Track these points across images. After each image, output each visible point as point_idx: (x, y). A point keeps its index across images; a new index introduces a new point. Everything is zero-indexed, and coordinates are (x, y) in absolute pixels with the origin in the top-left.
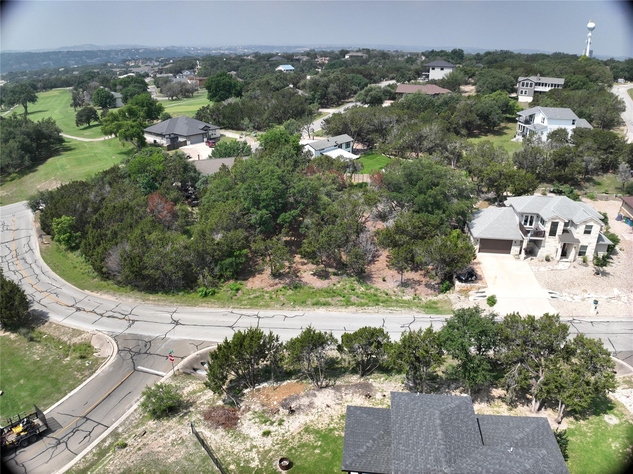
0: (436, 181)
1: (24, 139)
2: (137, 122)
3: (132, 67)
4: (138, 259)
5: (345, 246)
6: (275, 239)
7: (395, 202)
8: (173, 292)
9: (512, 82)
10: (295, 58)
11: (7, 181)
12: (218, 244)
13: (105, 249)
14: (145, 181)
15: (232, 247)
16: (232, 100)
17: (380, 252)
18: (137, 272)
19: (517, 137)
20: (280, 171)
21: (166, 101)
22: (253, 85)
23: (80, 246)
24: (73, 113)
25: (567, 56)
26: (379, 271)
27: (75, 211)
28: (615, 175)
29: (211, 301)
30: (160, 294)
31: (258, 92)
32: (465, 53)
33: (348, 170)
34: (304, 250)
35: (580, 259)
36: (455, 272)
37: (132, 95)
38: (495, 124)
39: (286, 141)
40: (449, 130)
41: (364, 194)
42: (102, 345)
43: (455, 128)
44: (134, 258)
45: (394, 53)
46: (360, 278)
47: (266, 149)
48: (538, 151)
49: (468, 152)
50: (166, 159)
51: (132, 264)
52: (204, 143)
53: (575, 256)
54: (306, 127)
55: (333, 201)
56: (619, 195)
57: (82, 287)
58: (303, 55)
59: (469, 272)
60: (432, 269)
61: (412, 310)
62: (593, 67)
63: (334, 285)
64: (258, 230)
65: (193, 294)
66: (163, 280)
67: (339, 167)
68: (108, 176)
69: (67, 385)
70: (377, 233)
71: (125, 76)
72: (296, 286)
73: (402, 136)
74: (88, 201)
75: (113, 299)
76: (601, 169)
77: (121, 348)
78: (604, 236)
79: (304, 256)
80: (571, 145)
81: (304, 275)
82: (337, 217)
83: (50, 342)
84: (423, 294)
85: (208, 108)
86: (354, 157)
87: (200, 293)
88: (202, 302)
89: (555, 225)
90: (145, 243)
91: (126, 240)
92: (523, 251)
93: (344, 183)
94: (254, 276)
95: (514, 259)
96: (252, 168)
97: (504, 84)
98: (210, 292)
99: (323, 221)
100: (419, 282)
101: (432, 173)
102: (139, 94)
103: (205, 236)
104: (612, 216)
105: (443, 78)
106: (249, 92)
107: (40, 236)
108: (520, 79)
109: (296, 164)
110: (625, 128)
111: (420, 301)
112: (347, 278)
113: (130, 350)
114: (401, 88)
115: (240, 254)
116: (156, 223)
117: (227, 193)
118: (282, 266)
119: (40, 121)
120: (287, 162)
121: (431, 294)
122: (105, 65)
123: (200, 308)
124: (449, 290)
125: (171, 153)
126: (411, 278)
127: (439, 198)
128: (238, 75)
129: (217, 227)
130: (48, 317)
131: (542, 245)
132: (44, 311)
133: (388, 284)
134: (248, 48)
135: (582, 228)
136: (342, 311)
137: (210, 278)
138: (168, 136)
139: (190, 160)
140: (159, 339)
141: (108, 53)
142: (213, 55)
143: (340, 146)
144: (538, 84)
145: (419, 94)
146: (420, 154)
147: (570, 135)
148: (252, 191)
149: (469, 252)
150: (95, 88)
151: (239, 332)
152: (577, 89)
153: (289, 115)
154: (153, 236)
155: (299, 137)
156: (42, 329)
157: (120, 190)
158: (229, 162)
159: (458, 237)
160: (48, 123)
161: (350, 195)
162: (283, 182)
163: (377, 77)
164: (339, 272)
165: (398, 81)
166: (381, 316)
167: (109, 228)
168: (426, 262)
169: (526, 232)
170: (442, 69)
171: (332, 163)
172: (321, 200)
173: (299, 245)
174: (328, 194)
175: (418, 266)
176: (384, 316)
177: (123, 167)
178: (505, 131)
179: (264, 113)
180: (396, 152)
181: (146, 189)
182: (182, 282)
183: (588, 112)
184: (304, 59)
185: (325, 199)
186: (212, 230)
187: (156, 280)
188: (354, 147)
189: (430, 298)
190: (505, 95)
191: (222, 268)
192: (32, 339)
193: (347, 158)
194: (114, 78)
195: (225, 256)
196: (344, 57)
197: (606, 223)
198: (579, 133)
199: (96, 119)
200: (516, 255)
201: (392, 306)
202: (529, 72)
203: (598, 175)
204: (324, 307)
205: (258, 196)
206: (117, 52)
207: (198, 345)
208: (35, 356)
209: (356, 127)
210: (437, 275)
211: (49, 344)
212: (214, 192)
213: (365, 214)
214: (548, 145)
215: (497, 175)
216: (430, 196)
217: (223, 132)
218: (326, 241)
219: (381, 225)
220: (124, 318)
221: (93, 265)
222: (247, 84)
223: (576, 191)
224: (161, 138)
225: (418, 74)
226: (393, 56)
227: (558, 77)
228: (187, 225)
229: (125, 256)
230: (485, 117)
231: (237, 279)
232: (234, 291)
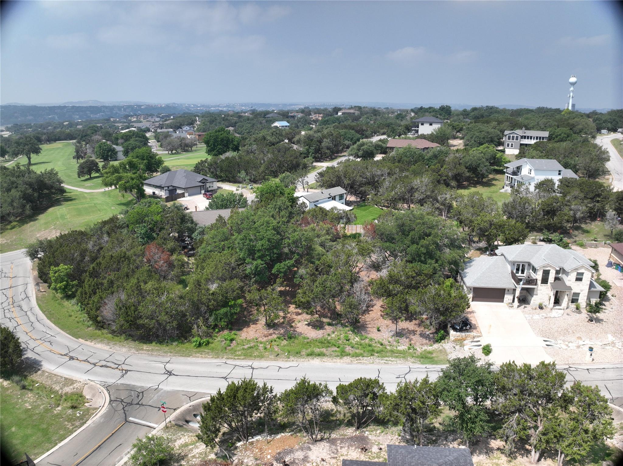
0: (428, 231)
1: (26, 189)
2: (137, 175)
3: (134, 122)
4: (133, 308)
5: (339, 296)
6: (269, 289)
7: (388, 252)
8: (167, 342)
9: (498, 135)
10: (290, 115)
11: (7, 229)
12: (213, 294)
13: (101, 298)
14: (143, 232)
15: (227, 296)
16: (230, 154)
17: (374, 302)
18: (131, 321)
19: (506, 188)
20: (275, 223)
21: (166, 154)
22: (249, 140)
23: (77, 294)
24: (75, 165)
25: (551, 110)
26: (374, 321)
27: (72, 259)
28: (603, 223)
29: (204, 352)
30: (154, 344)
31: (255, 147)
32: (453, 109)
33: (341, 221)
34: (299, 300)
35: (573, 306)
36: (449, 322)
37: (133, 149)
38: (483, 176)
39: (281, 193)
40: (439, 182)
41: (357, 244)
42: (94, 395)
43: (445, 180)
44: (130, 307)
45: (384, 110)
46: (355, 328)
47: (261, 201)
48: (526, 201)
49: (459, 203)
50: (164, 210)
51: (127, 314)
52: (202, 195)
53: (568, 303)
54: (300, 180)
55: (328, 251)
56: (608, 242)
57: (76, 336)
58: (297, 112)
59: (463, 322)
60: (427, 319)
61: (407, 360)
62: (576, 119)
63: (329, 335)
64: (253, 280)
65: (187, 344)
66: (157, 330)
67: (333, 218)
68: (107, 226)
69: (58, 435)
70: (371, 283)
71: (127, 130)
72: (291, 336)
73: (393, 188)
74: (86, 250)
75: (107, 348)
76: (589, 217)
77: (113, 398)
78: (595, 283)
79: (298, 306)
80: (558, 195)
81: (299, 325)
82: (331, 267)
83: (42, 391)
84: (418, 344)
85: (206, 161)
86: (348, 208)
87: (195, 344)
88: (196, 353)
89: (546, 273)
90: (141, 293)
91: (122, 289)
92: (516, 300)
93: (338, 234)
94: (249, 326)
95: (507, 308)
96: (248, 219)
97: (491, 138)
98: (204, 342)
99: (317, 271)
100: (414, 332)
101: (423, 224)
102: (139, 147)
103: (200, 286)
104: (602, 263)
105: (432, 133)
106: (246, 147)
107: (37, 284)
108: (506, 132)
109: (291, 215)
110: (610, 177)
111: (415, 351)
112: (341, 328)
113: (122, 401)
114: (392, 142)
115: (235, 304)
116: (153, 273)
117: (223, 243)
118: (277, 316)
119: (43, 171)
120: (282, 213)
121: (427, 344)
122: (108, 120)
123: (194, 359)
124: (444, 339)
125: (169, 204)
126: (405, 327)
127: (431, 248)
128: (235, 131)
129: (212, 277)
130: (41, 366)
131: (535, 293)
132: (37, 359)
133: (382, 334)
134: (245, 105)
135: (573, 276)
136: (337, 362)
137: (204, 328)
138: (166, 188)
139: (188, 211)
140: (152, 389)
141: (111, 109)
142: (212, 112)
143: (334, 198)
144: (525, 137)
145: (410, 148)
146: (412, 206)
147: (556, 185)
148: (248, 242)
149: (462, 301)
150: (98, 141)
151: (233, 383)
152: (561, 141)
153: (284, 168)
154: (149, 286)
155: (294, 190)
156: (34, 377)
157: (117, 239)
158: (226, 213)
159: (451, 286)
160: (51, 174)
161: (343, 245)
162: (278, 233)
163: (369, 132)
164: (334, 322)
165: (389, 136)
166: (376, 367)
167: (105, 278)
168: (420, 312)
169: (518, 281)
170: (431, 125)
171: (326, 215)
172: (316, 251)
173: (293, 295)
174: (322, 245)
175: (412, 315)
176: (379, 367)
177: (122, 218)
178: (494, 182)
179: (260, 167)
180: (388, 203)
181: (144, 239)
182: (176, 332)
183: (573, 162)
184: (299, 116)
185: (320, 249)
186: (208, 280)
187: (150, 329)
188: (347, 199)
189: (425, 348)
190: (492, 148)
191: (217, 318)
192: (24, 387)
193: (340, 210)
194: (116, 133)
195: (219, 306)
196: (337, 113)
197: (597, 270)
198: (566, 183)
199: (98, 171)
200: (509, 303)
201: (387, 357)
202: (514, 126)
203: (586, 223)
204: (319, 357)
205: (253, 246)
206: (119, 108)
207: (190, 396)
208: (27, 405)
209: (349, 180)
210: (431, 325)
211: (41, 393)
212: (210, 242)
213: (358, 264)
214: (536, 195)
215: (487, 225)
216: (422, 246)
217: (220, 184)
218: (321, 291)
219: (374, 275)
220: (117, 368)
221: (88, 313)
222: (244, 139)
223: (565, 240)
224: (159, 190)
225: (408, 129)
226: (384, 113)
227: (543, 130)
228: (183, 275)
229: (121, 305)
230: (473, 169)
231: (231, 329)
232: (228, 342)
